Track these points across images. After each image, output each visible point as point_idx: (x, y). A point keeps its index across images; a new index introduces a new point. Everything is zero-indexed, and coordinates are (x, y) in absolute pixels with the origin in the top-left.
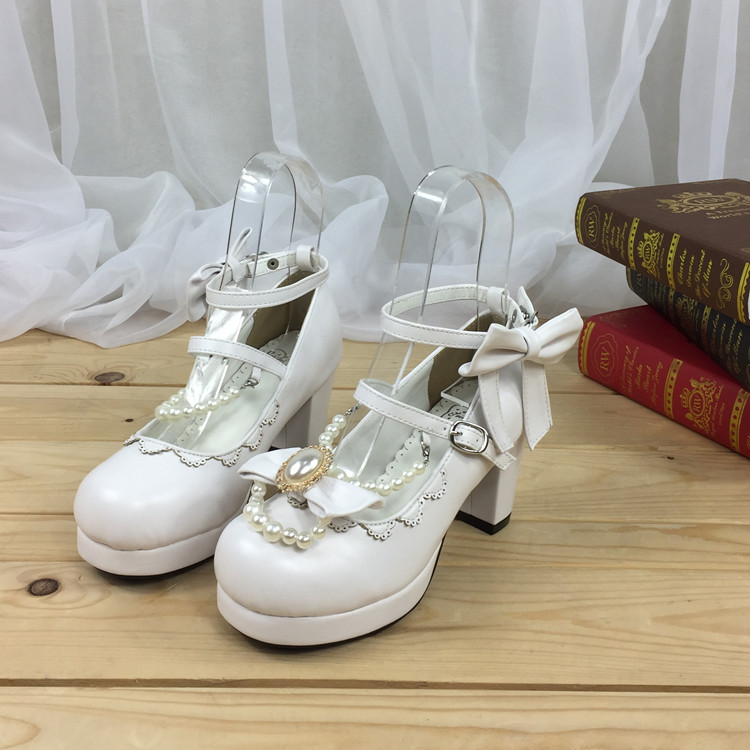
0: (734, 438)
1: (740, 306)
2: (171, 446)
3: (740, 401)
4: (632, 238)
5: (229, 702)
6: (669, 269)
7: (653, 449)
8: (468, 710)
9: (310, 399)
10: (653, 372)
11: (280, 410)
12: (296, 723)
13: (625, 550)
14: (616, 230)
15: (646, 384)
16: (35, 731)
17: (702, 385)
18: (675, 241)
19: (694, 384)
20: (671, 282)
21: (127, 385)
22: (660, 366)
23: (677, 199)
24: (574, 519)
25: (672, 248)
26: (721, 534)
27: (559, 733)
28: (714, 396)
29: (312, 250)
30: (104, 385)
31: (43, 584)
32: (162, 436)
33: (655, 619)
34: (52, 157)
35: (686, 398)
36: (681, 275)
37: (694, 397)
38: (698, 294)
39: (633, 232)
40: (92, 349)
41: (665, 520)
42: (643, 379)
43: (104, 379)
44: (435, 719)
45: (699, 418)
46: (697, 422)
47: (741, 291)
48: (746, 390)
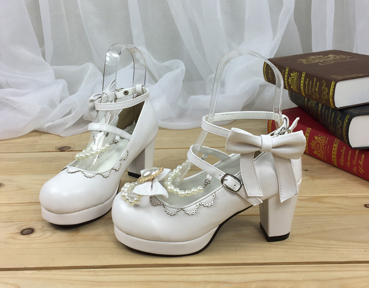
0: (334, 160)
1: (331, 100)
2: (80, 169)
3: (336, 143)
4: (286, 76)
5: (102, 274)
6: (302, 88)
8: (206, 274)
9: (144, 150)
11: (129, 154)
17: (319, 138)
18: (303, 75)
19: (316, 138)
20: (303, 94)
21: (72, 151)
23: (306, 59)
25: (303, 78)
26: (326, 200)
28: (325, 142)
29: (142, 86)
30: (62, 151)
31: (27, 230)
32: (77, 166)
34: (42, 59)
35: (313, 144)
36: (306, 90)
38: (314, 97)
39: (287, 73)
40: (58, 137)
41: (301, 196)
43: (62, 149)
44: (191, 278)
45: (319, 153)
46: (318, 154)
47: (331, 94)
48: (338, 138)
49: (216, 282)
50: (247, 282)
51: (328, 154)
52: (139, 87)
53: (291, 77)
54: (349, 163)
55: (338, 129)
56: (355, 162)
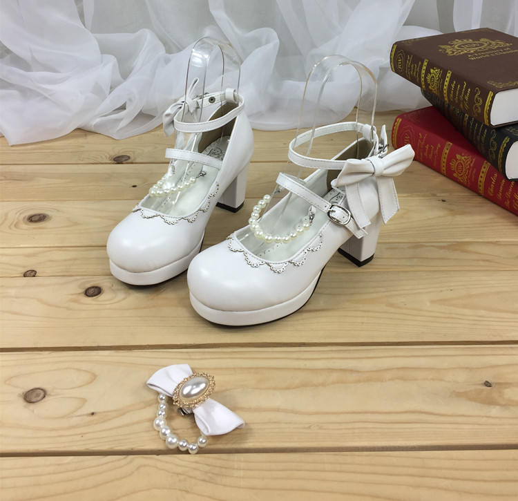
0: (481, 188)
1: (486, 116)
2: (159, 213)
3: (485, 168)
4: (423, 72)
5: (197, 357)
6: (445, 92)
7: (434, 195)
8: (328, 358)
9: (236, 178)
10: (435, 149)
11: (220, 187)
12: (234, 368)
13: (415, 260)
14: (414, 66)
15: (431, 156)
16: (94, 377)
17: (463, 158)
18: (448, 75)
19: (458, 156)
20: (446, 99)
21: (132, 163)
22: (439, 146)
23: (451, 45)
24: (388, 241)
25: (447, 79)
26: (471, 248)
27: (377, 371)
28: (469, 164)
29: (235, 91)
30: (119, 163)
31: (92, 289)
33: (432, 302)
34: (79, 24)
35: (453, 165)
36: (452, 95)
37: (458, 165)
38: (462, 107)
39: (424, 68)
40: (111, 141)
41: (439, 240)
42: (429, 152)
43: (119, 160)
44: (309, 364)
45: (461, 176)
46: (460, 178)
47: (487, 108)
48: (488, 161)
49: (341, 370)
50: (379, 371)
51: (473, 180)
52: (229, 93)
53: (431, 74)
54: (500, 194)
55: (491, 153)
56: (508, 194)
